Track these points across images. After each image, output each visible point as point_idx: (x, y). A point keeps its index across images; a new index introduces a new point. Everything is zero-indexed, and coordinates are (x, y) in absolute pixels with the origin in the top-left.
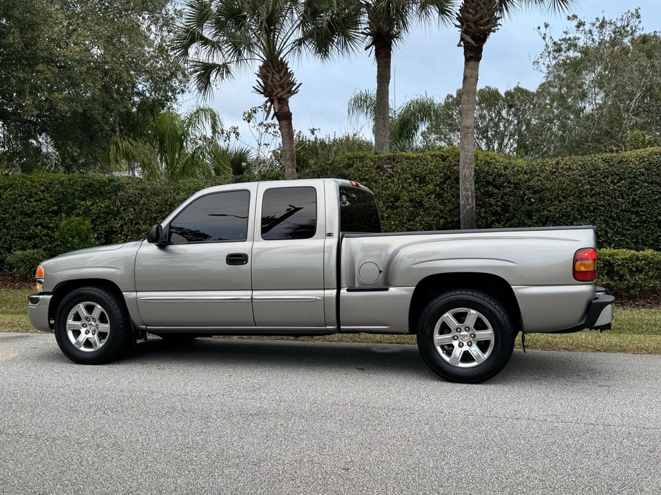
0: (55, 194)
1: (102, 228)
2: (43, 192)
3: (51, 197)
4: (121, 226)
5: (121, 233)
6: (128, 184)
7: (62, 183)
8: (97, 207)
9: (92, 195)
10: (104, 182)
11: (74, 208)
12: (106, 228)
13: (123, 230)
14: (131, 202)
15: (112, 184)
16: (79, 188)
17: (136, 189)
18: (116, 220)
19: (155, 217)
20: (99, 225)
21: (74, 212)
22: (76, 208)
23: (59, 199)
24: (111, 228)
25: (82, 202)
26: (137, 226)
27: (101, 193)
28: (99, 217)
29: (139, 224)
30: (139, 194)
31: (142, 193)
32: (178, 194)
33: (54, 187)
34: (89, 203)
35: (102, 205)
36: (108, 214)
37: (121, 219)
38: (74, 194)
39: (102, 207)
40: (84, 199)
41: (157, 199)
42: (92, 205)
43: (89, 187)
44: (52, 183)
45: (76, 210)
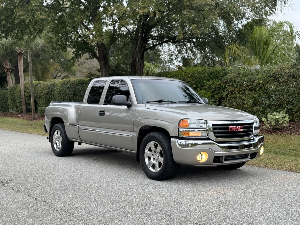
0: (195, 78)
1: (217, 96)
2: (189, 77)
3: (193, 80)
4: (227, 95)
5: (226, 99)
6: (231, 71)
7: (199, 73)
8: (215, 84)
9: (212, 78)
10: (219, 71)
11: (204, 86)
12: (219, 96)
13: (227, 97)
14: (232, 81)
15: (223, 71)
16: (207, 75)
17: (235, 73)
18: (224, 91)
19: (244, 89)
20: (215, 94)
21: (204, 88)
22: (205, 86)
23: (197, 81)
24: (222, 96)
25: (208, 82)
26: (235, 95)
27: (217, 77)
28: (215, 90)
29: (236, 93)
30: (236, 76)
31: (238, 75)
32: (257, 75)
33: (195, 75)
34: (211, 83)
35: (217, 84)
36: (220, 88)
37: (226, 91)
38: (204, 78)
39: (217, 85)
40: (209, 81)
41: (246, 79)
42: (212, 84)
43: (212, 74)
44: (194, 73)
45: (205, 87)
